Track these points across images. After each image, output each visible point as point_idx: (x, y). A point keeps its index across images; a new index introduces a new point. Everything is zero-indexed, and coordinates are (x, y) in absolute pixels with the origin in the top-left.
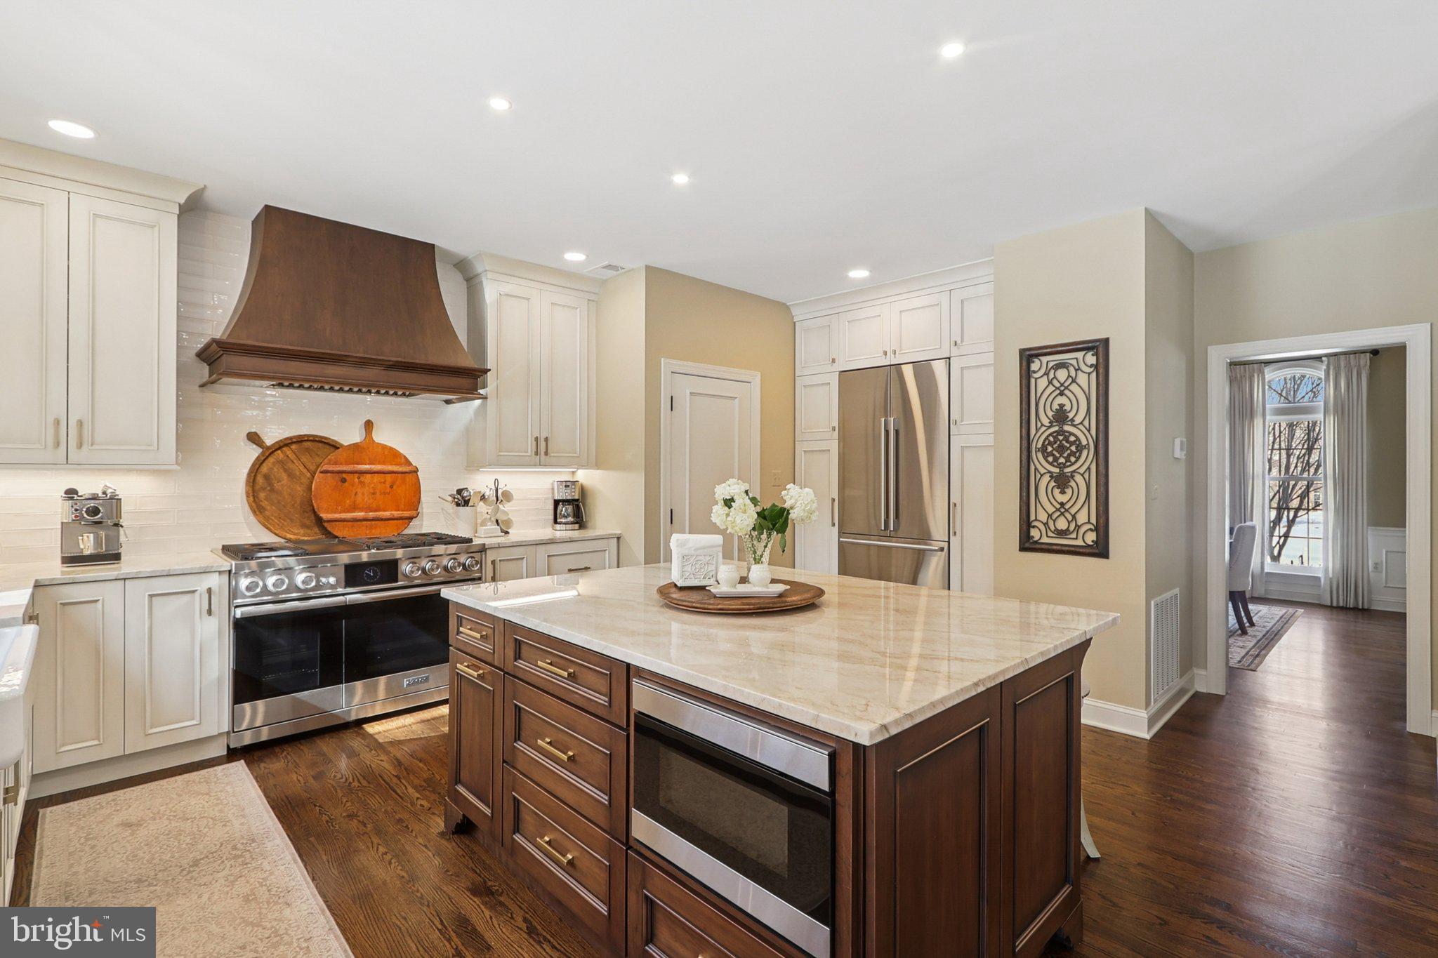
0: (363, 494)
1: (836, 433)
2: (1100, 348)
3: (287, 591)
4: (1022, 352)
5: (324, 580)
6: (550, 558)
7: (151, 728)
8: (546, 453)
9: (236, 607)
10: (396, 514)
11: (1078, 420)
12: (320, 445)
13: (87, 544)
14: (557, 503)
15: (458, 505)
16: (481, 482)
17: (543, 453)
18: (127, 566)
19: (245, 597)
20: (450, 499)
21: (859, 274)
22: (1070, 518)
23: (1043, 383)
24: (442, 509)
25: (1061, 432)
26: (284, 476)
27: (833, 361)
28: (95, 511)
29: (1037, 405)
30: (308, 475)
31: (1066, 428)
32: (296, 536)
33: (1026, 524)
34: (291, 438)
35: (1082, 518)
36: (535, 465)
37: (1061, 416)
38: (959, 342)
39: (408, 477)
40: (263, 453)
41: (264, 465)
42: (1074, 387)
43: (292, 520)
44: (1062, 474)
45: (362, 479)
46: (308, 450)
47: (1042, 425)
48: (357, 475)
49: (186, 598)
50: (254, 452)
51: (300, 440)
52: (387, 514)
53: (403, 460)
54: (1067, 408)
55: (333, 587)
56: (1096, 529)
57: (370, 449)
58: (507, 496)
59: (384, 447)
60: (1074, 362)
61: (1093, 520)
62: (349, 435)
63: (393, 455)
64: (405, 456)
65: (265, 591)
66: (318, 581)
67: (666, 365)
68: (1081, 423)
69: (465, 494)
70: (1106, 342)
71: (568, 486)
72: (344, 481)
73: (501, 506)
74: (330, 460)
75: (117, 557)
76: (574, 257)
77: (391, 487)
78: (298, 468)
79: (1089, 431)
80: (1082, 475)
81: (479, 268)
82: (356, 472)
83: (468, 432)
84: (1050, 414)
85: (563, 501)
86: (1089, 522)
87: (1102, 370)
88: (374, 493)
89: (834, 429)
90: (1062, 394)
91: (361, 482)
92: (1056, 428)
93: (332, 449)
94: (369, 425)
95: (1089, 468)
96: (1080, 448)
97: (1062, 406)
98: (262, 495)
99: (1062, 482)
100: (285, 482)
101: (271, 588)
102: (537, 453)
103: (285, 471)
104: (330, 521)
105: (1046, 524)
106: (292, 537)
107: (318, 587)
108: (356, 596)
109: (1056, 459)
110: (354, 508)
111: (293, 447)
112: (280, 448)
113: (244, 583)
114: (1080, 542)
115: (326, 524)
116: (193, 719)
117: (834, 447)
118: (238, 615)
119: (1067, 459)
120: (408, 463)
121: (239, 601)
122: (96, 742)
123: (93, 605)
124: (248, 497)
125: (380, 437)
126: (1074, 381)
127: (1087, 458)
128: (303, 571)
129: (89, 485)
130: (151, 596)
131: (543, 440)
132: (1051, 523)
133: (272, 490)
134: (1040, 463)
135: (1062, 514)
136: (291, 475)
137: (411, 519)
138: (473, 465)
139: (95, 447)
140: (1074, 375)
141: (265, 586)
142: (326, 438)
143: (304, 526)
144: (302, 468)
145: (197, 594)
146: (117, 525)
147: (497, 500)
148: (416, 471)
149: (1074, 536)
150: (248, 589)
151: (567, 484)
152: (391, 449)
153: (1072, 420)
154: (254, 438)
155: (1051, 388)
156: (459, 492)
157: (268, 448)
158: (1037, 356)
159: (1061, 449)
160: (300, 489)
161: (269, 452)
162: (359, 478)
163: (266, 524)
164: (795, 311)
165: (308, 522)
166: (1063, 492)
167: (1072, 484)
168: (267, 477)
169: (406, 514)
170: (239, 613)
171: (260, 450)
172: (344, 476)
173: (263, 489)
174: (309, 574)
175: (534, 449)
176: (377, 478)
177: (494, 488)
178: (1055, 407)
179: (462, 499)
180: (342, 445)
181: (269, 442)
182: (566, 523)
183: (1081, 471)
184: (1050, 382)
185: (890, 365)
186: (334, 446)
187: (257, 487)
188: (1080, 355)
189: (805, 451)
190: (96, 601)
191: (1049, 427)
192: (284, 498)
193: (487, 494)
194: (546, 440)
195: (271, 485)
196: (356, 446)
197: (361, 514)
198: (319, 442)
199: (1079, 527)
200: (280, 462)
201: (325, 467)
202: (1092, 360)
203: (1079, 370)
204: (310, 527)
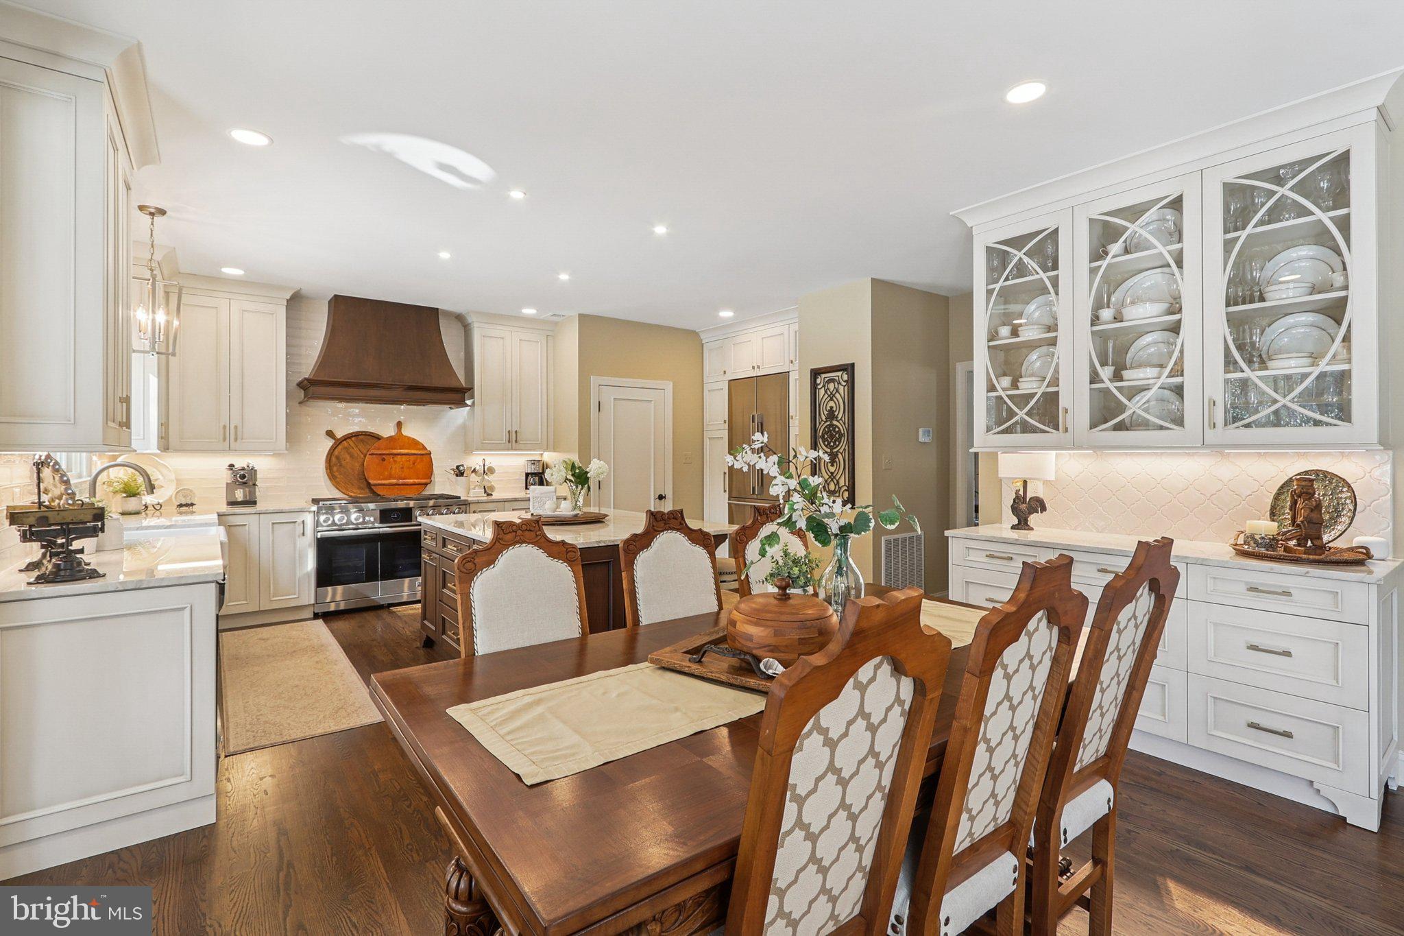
0: (396, 468)
1: (727, 425)
2: (849, 369)
3: (347, 524)
4: (812, 371)
5: (367, 518)
7: (273, 597)
8: (516, 441)
9: (319, 532)
10: (417, 481)
11: (840, 417)
12: (369, 437)
13: (239, 495)
14: (527, 475)
15: (457, 475)
16: (474, 461)
17: (514, 441)
18: (260, 507)
19: (323, 526)
20: (453, 472)
21: (726, 314)
22: (836, 482)
23: (822, 392)
24: (448, 479)
25: (831, 425)
26: (348, 457)
27: (725, 372)
28: (243, 477)
29: (819, 407)
30: (362, 456)
31: (835, 422)
34: (351, 434)
35: (842, 483)
36: (508, 450)
37: (831, 415)
38: (794, 361)
39: (425, 458)
40: (335, 443)
41: (336, 450)
42: (837, 395)
43: (353, 485)
44: (832, 453)
45: (395, 459)
46: (362, 440)
47: (822, 420)
48: (392, 456)
49: (292, 525)
50: (330, 443)
51: (356, 435)
52: (411, 481)
53: (421, 447)
54: (834, 409)
55: (373, 523)
56: (849, 490)
57: (400, 440)
58: (491, 470)
59: (409, 438)
60: (837, 378)
61: (847, 484)
62: (388, 431)
63: (415, 443)
64: (422, 444)
65: (334, 523)
66: (364, 519)
67: (594, 380)
68: (841, 419)
69: (461, 468)
70: (853, 365)
71: (532, 464)
72: (384, 460)
73: (486, 477)
74: (375, 447)
75: (255, 503)
76: (529, 311)
77: (414, 464)
78: (356, 451)
79: (845, 424)
80: (841, 454)
81: (470, 319)
82: (391, 454)
83: (464, 427)
84: (826, 413)
85: (532, 474)
86: (845, 485)
87: (851, 383)
88: (402, 468)
89: (725, 422)
90: (831, 399)
91: (395, 461)
92: (829, 423)
93: (377, 440)
94: (399, 424)
95: (844, 449)
96: (841, 435)
97: (832, 407)
98: (335, 469)
99: (832, 458)
100: (348, 460)
101: (337, 521)
102: (509, 442)
103: (349, 454)
104: (375, 485)
106: (352, 494)
107: (364, 523)
108: (385, 529)
109: (829, 443)
110: (390, 477)
111: (353, 439)
112: (345, 440)
113: (322, 518)
115: (372, 487)
116: (295, 595)
117: (725, 434)
118: (319, 537)
119: (835, 443)
120: (425, 448)
121: (320, 529)
122: (245, 602)
123: (244, 527)
124: (326, 469)
125: (407, 432)
126: (838, 391)
127: (844, 440)
128: (356, 512)
129: (240, 462)
130: (273, 523)
131: (514, 433)
132: (826, 486)
133: (341, 465)
134: (822, 446)
135: (832, 480)
136: (352, 456)
137: (426, 484)
138: (468, 450)
139: (244, 441)
140: (837, 387)
141: (334, 520)
142: (373, 433)
143: (360, 488)
144: (358, 452)
145: (297, 524)
146: (254, 485)
147: (484, 472)
148: (430, 453)
149: (838, 495)
150: (324, 521)
151: (533, 462)
152: (414, 439)
153: (837, 417)
154: (330, 434)
155: (826, 396)
156: (458, 467)
157: (338, 439)
158: (819, 374)
159: (832, 437)
160: (357, 465)
161: (338, 442)
162: (393, 458)
163: (337, 485)
164: (703, 336)
165: (362, 486)
166: (832, 465)
167: (837, 460)
168: (337, 458)
169: (423, 481)
170: (319, 535)
171: (334, 441)
172: (384, 457)
173: (335, 465)
174: (358, 514)
175: (507, 439)
176: (404, 458)
177: (482, 465)
178: (828, 408)
179: (460, 473)
180: (382, 437)
181: (339, 436)
183: (841, 451)
184: (826, 392)
185: (757, 377)
186: (377, 438)
187: (332, 464)
188: (839, 374)
189: (709, 438)
190: (245, 525)
191: (826, 422)
192: (348, 470)
193: (478, 468)
194: (516, 432)
195: (340, 462)
196: (391, 438)
197: (394, 481)
198: (369, 435)
199: (840, 488)
200: (345, 448)
201: (372, 451)
202: (845, 377)
203: (839, 383)
204: (362, 489)
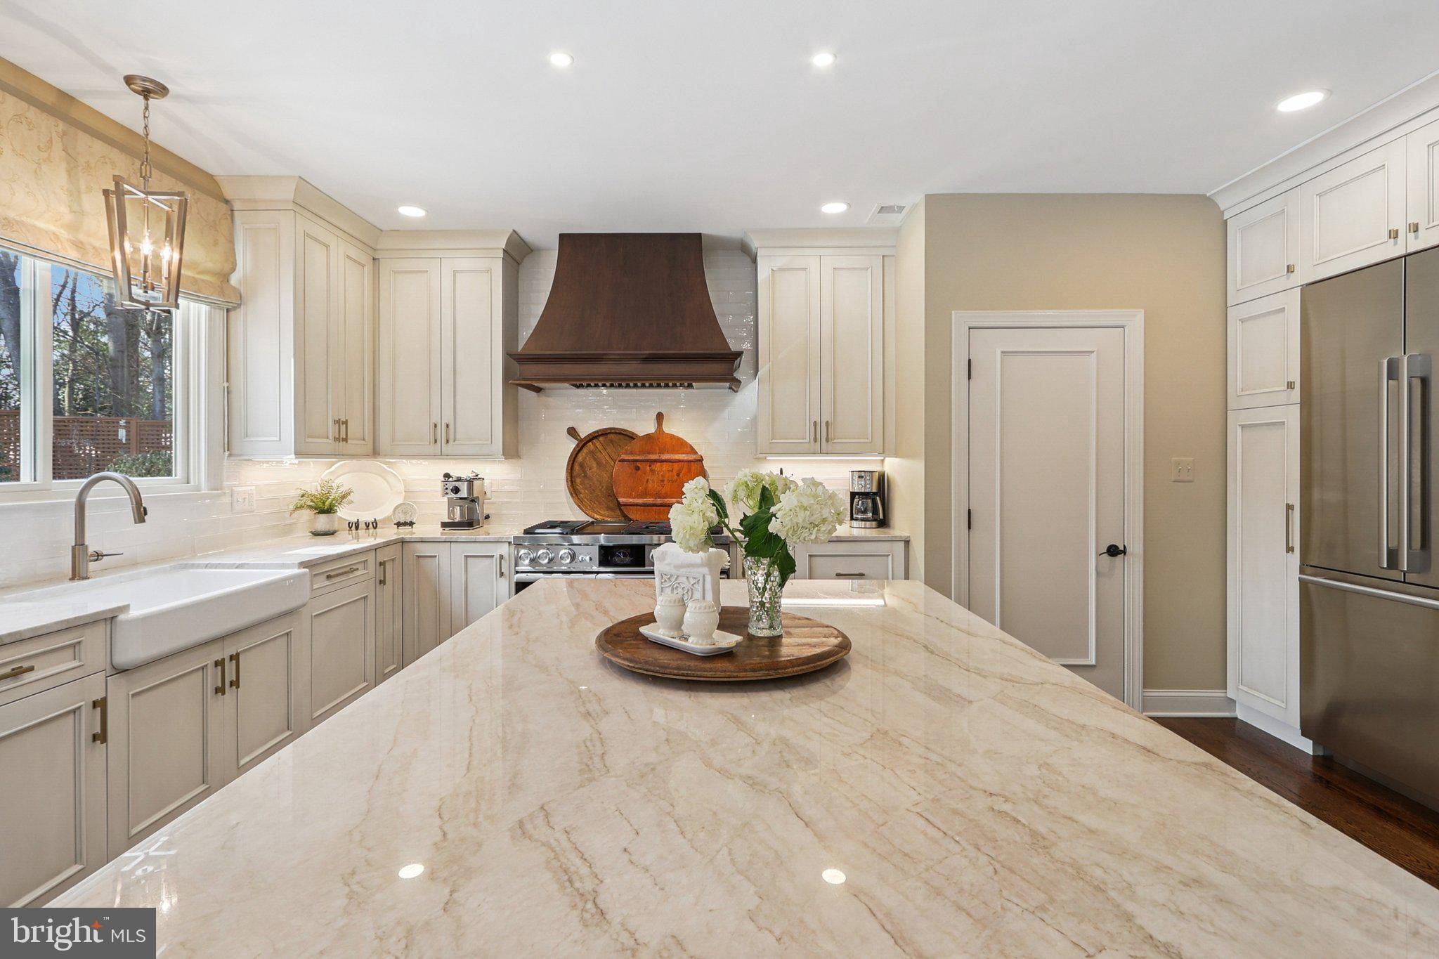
0: (653, 482)
1: (1296, 394)
3: (554, 564)
5: (580, 557)
6: (813, 558)
8: (828, 440)
9: (517, 572)
12: (620, 436)
13: (457, 514)
14: (853, 495)
17: (825, 440)
19: (522, 565)
26: (594, 465)
27: (1291, 269)
28: (456, 490)
30: (611, 463)
32: (601, 517)
34: (597, 432)
36: (814, 453)
39: (693, 466)
40: (577, 445)
41: (580, 454)
43: (600, 503)
45: (654, 467)
46: (611, 441)
48: (648, 464)
50: (572, 444)
51: (604, 433)
53: (689, 449)
57: (660, 440)
59: (673, 437)
62: (645, 427)
63: (681, 445)
64: (690, 445)
65: (535, 562)
67: (960, 319)
71: (862, 477)
72: (638, 469)
74: (627, 450)
77: (678, 475)
78: (604, 457)
81: (754, 247)
82: (647, 461)
85: (861, 494)
88: (662, 481)
89: (1291, 386)
91: (652, 471)
93: (630, 440)
94: (660, 417)
98: (578, 481)
100: (594, 469)
101: (538, 559)
102: (815, 440)
103: (595, 460)
104: (625, 505)
106: (598, 517)
108: (607, 575)
110: (645, 494)
111: (601, 439)
112: (591, 440)
113: (522, 553)
115: (623, 508)
117: (1292, 415)
120: (693, 451)
121: (518, 568)
123: (433, 559)
124: (569, 481)
125: (673, 428)
129: (462, 470)
130: (466, 557)
131: (823, 425)
133: (585, 476)
136: (599, 464)
138: (759, 454)
139: (456, 443)
141: (535, 558)
142: (625, 430)
143: (609, 508)
144: (607, 458)
145: (494, 559)
148: (701, 460)
150: (524, 559)
151: (861, 475)
152: (679, 439)
154: (572, 432)
157: (581, 440)
160: (605, 476)
161: (582, 444)
162: (650, 466)
163: (580, 503)
165: (612, 505)
168: (581, 465)
170: (518, 578)
171: (576, 442)
172: (638, 464)
173: (578, 475)
176: (665, 467)
180: (637, 436)
181: (583, 435)
182: (863, 520)
186: (629, 436)
187: (575, 474)
189: (1243, 427)
192: (594, 483)
194: (827, 423)
195: (584, 472)
196: (648, 436)
197: (650, 500)
198: (620, 434)
200: (592, 453)
201: (623, 457)
204: (612, 509)
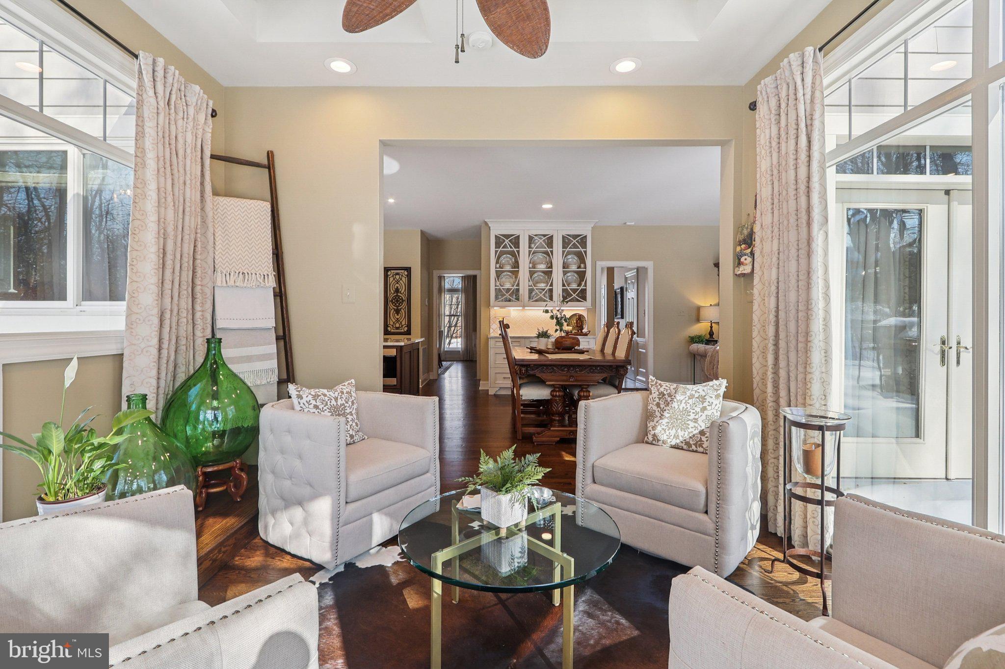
2: (408, 269)
4: (385, 268)
11: (402, 292)
22: (400, 323)
23: (392, 279)
25: (397, 295)
29: (390, 285)
31: (399, 294)
33: (386, 326)
35: (403, 323)
37: (397, 290)
42: (401, 281)
44: (397, 309)
47: (391, 293)
54: (399, 288)
56: (407, 326)
60: (401, 273)
61: (407, 323)
70: (410, 268)
79: (405, 295)
84: (394, 289)
86: (405, 324)
87: (409, 276)
90: (397, 283)
95: (405, 307)
96: (403, 301)
97: (397, 287)
99: (397, 312)
105: (393, 326)
109: (396, 304)
114: (403, 331)
119: (399, 304)
126: (401, 279)
127: (405, 304)
134: (391, 305)
135: (397, 322)
140: (400, 277)
149: (401, 329)
153: (400, 292)
155: (394, 281)
158: (390, 270)
159: (397, 301)
166: (398, 315)
167: (400, 312)
178: (396, 287)
183: (403, 308)
184: (394, 279)
188: (403, 271)
191: (393, 294)
199: (402, 326)
202: (406, 273)
203: (402, 276)
